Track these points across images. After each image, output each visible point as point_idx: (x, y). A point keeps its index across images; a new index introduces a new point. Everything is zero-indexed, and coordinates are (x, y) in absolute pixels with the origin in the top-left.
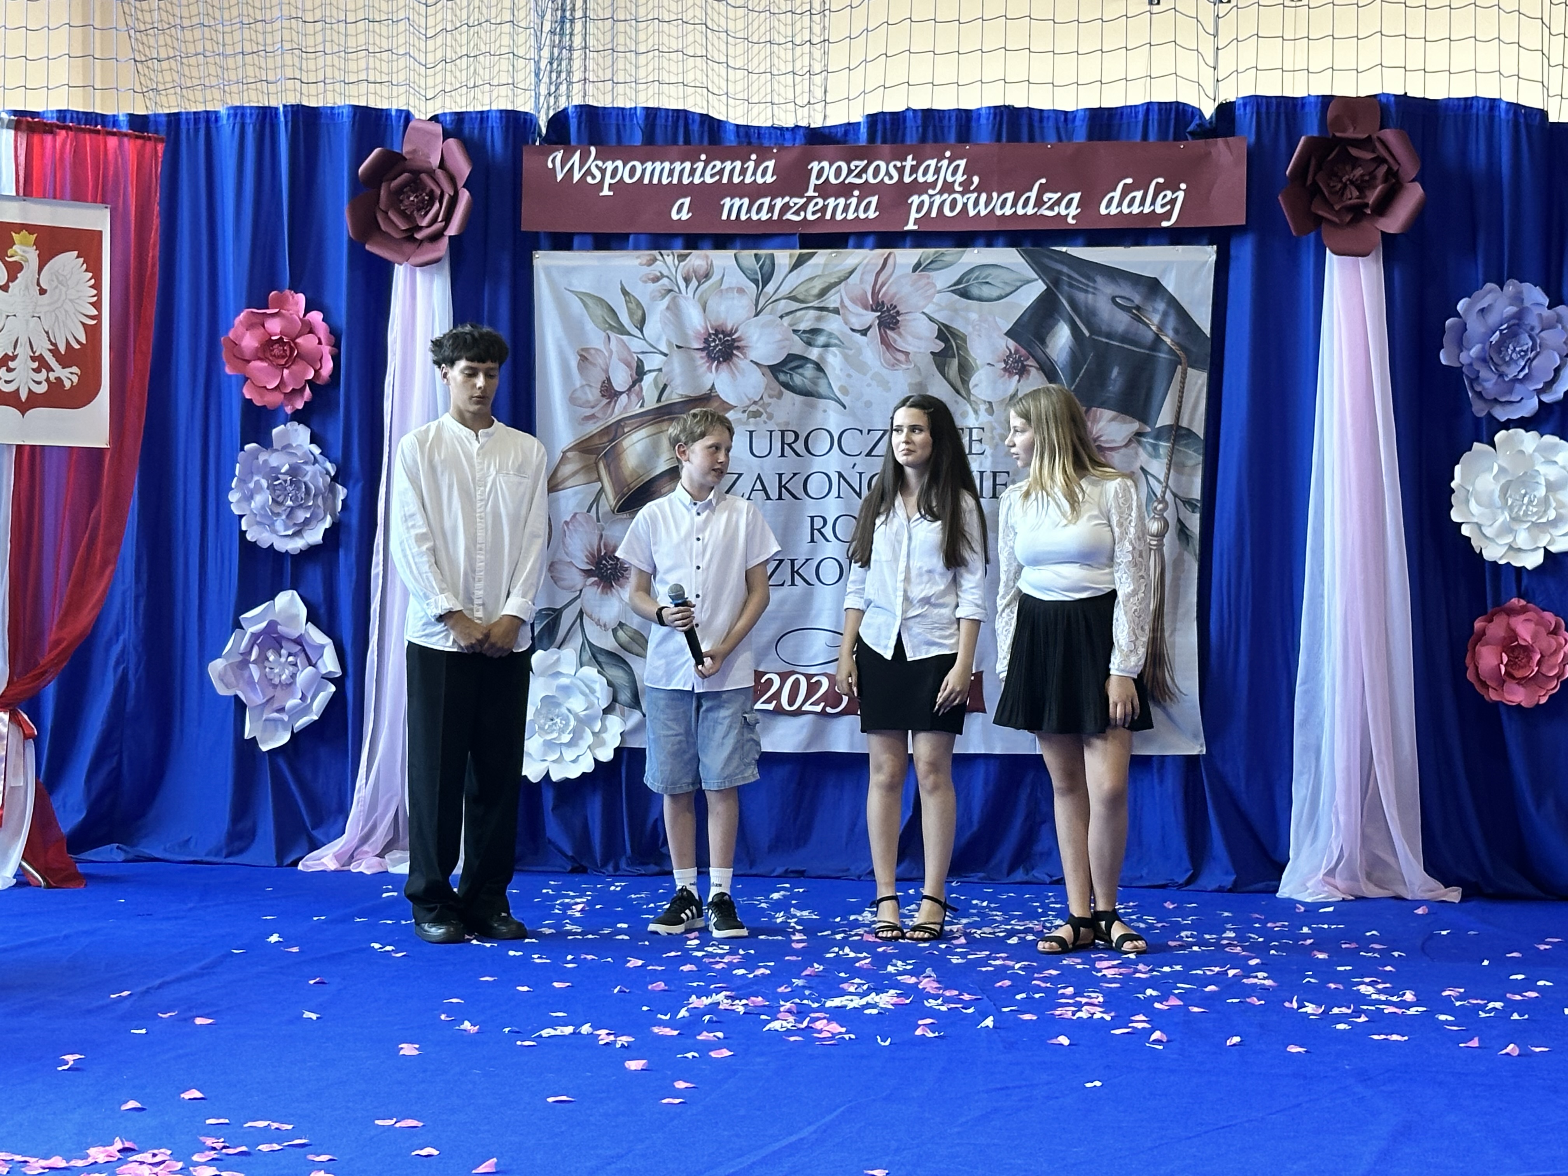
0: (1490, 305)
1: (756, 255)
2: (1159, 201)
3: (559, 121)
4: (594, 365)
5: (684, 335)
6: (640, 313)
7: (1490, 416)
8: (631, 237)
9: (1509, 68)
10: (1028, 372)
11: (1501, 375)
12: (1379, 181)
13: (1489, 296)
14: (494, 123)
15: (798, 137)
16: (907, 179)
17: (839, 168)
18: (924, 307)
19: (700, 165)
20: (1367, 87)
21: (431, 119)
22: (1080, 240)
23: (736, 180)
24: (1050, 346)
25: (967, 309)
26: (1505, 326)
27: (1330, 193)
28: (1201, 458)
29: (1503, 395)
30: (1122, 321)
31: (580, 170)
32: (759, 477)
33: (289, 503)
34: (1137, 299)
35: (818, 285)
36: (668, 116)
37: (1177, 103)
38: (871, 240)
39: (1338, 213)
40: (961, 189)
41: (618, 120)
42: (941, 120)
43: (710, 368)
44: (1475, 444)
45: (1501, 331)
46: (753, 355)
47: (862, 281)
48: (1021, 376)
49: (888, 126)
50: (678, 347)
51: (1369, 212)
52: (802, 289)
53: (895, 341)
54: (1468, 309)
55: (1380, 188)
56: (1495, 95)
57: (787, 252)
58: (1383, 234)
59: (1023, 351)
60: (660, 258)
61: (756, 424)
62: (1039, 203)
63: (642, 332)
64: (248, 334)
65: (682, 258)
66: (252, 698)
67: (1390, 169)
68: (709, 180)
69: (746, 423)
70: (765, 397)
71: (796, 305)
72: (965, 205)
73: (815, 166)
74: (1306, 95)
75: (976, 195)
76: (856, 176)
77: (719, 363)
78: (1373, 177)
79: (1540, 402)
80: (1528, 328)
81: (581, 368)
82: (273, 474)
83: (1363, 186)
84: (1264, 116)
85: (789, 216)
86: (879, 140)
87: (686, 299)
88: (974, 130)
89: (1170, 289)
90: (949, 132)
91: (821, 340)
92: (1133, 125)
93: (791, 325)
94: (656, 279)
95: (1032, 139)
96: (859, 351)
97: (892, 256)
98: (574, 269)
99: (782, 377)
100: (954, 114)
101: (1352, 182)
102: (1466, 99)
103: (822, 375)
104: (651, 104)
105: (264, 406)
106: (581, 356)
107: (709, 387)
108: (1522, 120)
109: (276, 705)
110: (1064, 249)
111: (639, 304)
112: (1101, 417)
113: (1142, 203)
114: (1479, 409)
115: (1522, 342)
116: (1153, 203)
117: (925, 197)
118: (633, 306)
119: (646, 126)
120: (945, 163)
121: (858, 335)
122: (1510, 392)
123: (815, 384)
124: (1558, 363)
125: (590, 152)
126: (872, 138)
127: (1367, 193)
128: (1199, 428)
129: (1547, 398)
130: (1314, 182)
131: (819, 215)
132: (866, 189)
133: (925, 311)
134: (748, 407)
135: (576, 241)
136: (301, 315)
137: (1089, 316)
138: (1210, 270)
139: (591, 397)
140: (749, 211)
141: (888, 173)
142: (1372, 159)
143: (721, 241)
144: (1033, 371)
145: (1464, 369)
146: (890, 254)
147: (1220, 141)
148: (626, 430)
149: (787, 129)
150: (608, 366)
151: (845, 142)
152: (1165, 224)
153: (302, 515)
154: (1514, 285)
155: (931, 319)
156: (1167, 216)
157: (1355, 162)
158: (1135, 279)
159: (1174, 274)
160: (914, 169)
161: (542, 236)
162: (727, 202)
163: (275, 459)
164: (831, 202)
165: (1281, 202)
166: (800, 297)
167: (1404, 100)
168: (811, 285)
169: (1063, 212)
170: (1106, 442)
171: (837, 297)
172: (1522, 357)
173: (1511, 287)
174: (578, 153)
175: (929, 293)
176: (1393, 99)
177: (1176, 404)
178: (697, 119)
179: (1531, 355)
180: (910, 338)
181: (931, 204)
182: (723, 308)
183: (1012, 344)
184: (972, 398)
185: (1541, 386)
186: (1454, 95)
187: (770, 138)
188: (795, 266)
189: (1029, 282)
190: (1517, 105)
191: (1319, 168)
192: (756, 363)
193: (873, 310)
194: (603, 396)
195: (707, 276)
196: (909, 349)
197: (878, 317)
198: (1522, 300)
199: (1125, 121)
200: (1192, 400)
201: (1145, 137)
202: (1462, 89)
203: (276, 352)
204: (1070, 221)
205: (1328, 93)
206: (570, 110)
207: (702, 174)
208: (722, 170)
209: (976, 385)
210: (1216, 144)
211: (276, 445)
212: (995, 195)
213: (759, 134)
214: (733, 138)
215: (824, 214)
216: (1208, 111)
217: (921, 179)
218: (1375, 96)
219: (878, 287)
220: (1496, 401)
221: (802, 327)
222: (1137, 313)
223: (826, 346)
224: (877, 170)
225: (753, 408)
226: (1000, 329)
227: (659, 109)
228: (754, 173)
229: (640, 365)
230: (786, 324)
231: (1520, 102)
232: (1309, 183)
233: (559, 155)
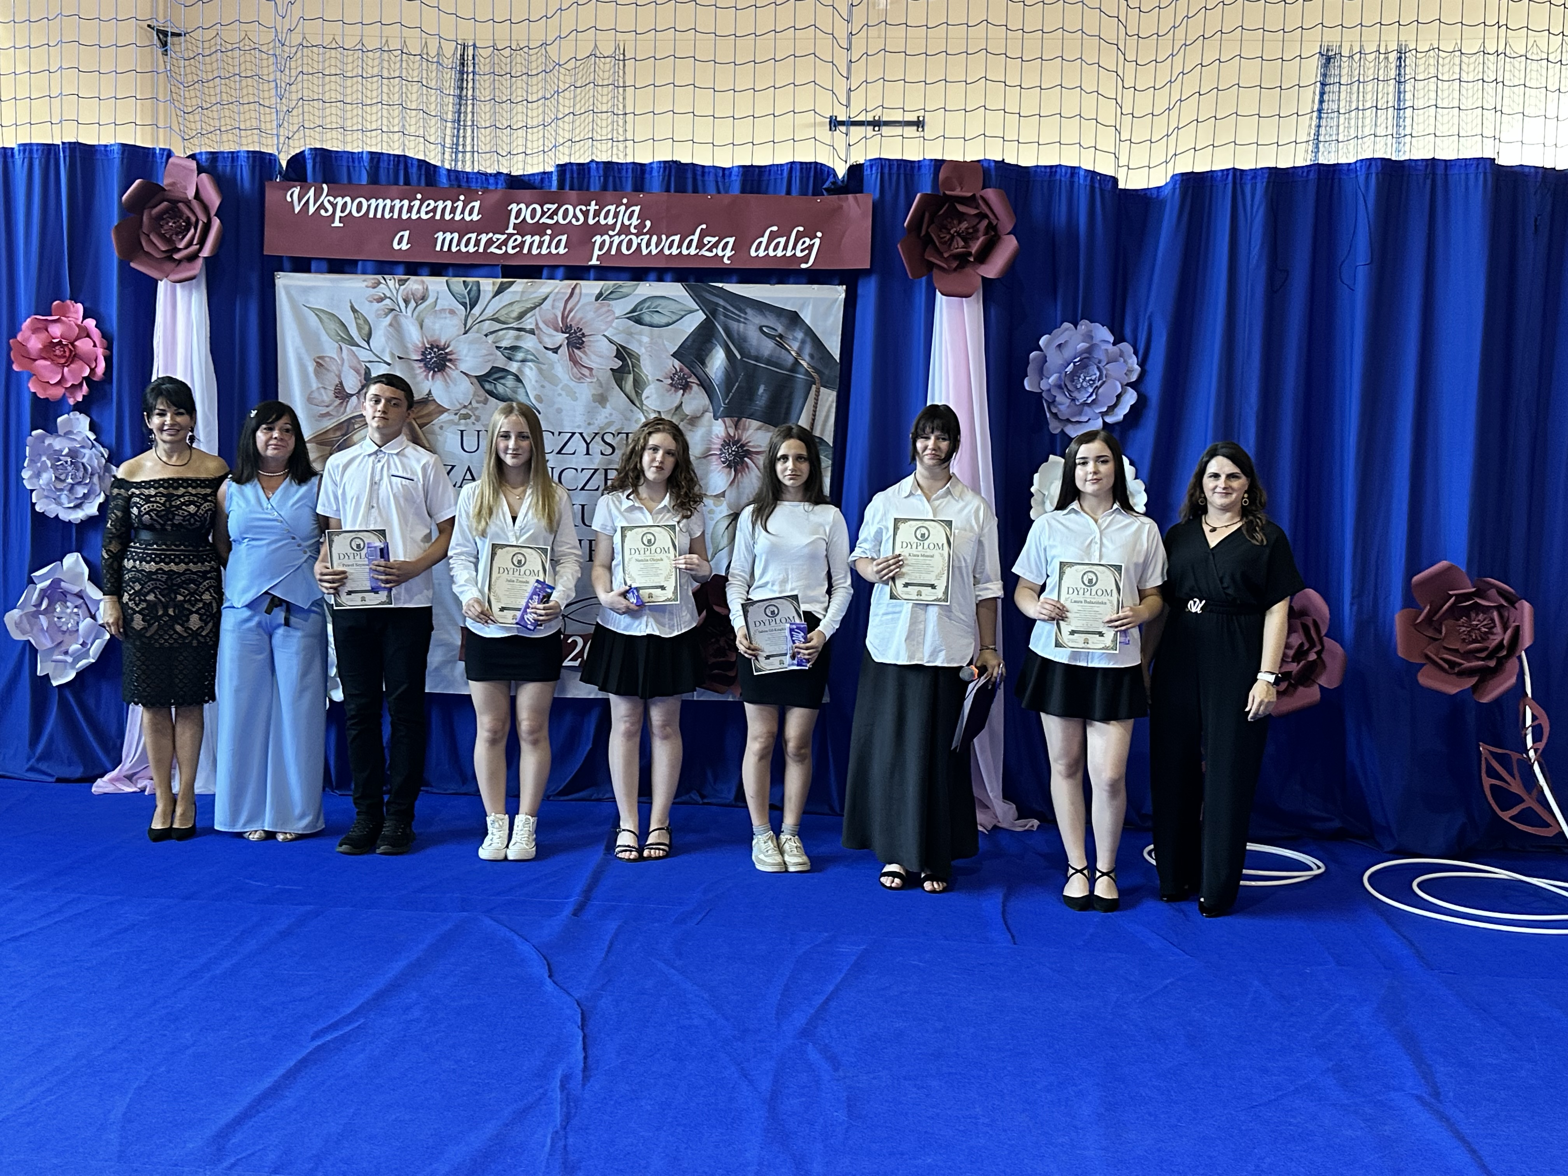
0: (1066, 342)
1: (464, 282)
2: (799, 247)
3: (297, 161)
4: (328, 370)
5: (405, 348)
6: (367, 328)
7: (1062, 431)
8: (360, 263)
9: (1088, 142)
10: (691, 388)
11: (1073, 400)
12: (981, 233)
13: (1067, 332)
14: (243, 162)
15: (500, 183)
16: (591, 222)
17: (534, 209)
18: (606, 330)
19: (417, 203)
20: (973, 154)
21: (188, 157)
22: (735, 278)
23: (447, 217)
24: (709, 365)
25: (641, 333)
26: (1078, 359)
27: (940, 242)
28: (830, 462)
29: (1075, 415)
30: (768, 347)
31: (315, 203)
32: (469, 469)
33: (69, 480)
34: (780, 329)
35: (517, 310)
36: (390, 161)
37: (816, 163)
38: (560, 272)
39: (946, 260)
40: (635, 231)
41: (348, 162)
42: (620, 171)
43: (427, 377)
44: (1051, 456)
45: (1075, 363)
46: (463, 367)
47: (553, 307)
48: (684, 391)
49: (575, 175)
50: (400, 358)
51: (972, 259)
52: (503, 312)
53: (581, 358)
54: (1048, 344)
55: (981, 240)
56: (1075, 164)
57: (491, 280)
58: (984, 278)
59: (686, 370)
60: (383, 281)
61: (466, 425)
62: (700, 245)
63: (369, 344)
64: (34, 336)
65: (402, 282)
66: (43, 643)
67: (990, 223)
68: (424, 217)
69: (458, 424)
70: (474, 403)
71: (499, 326)
72: (639, 245)
73: (514, 207)
74: (921, 158)
75: (648, 236)
76: (548, 218)
77: (434, 372)
78: (976, 231)
79: (1104, 422)
80: (1097, 361)
81: (317, 373)
82: (56, 456)
83: (968, 238)
84: (886, 176)
85: (492, 249)
86: (567, 187)
87: (406, 317)
88: (647, 181)
89: (807, 322)
90: (627, 181)
91: (520, 356)
92: (779, 181)
93: (494, 343)
94: (380, 300)
95: (695, 191)
96: (552, 366)
97: (578, 287)
98: (310, 289)
99: (487, 386)
100: (630, 167)
101: (959, 234)
102: (1051, 167)
103: (520, 385)
104: (374, 149)
105: (47, 399)
106: (317, 363)
107: (427, 392)
108: (1097, 185)
109: (63, 649)
110: (720, 285)
111: (366, 321)
112: (749, 426)
113: (785, 248)
114: (1054, 427)
115: (1091, 373)
116: (794, 248)
117: (606, 237)
118: (361, 322)
119: (371, 168)
120: (623, 208)
121: (550, 352)
122: (1080, 413)
123: (515, 392)
124: (1120, 390)
125: (323, 189)
126: (561, 186)
127: (971, 244)
128: (829, 438)
129: (1109, 420)
130: (927, 233)
131: (518, 249)
132: (557, 229)
133: (606, 334)
134: (459, 410)
135: (314, 265)
136: (79, 322)
137: (740, 342)
138: (840, 305)
139: (325, 398)
140: (458, 244)
141: (575, 216)
142: (975, 215)
143: (437, 270)
144: (695, 387)
145: (1044, 395)
146: (576, 284)
147: (850, 196)
148: (356, 426)
149: (491, 174)
150: (340, 372)
151: (541, 188)
152: (804, 266)
153: (81, 491)
154: (1086, 325)
155: (611, 341)
156: (806, 259)
157: (962, 217)
158: (779, 312)
159: (810, 307)
160: (597, 214)
161: (285, 260)
162: (440, 235)
163: (57, 443)
164: (528, 239)
165: (900, 250)
166: (502, 319)
167: (1001, 165)
168: (510, 309)
169: (720, 254)
170: (753, 447)
171: (532, 320)
172: (1091, 385)
173: (1084, 325)
174: (313, 189)
175: (610, 318)
176: (993, 164)
177: (811, 416)
178: (416, 163)
179: (1098, 384)
180: (593, 357)
181: (611, 243)
182: (437, 326)
183: (677, 364)
184: (644, 408)
185: (1105, 409)
186: (1042, 163)
187: (477, 182)
188: (497, 293)
189: (691, 312)
190: (1094, 173)
191: (931, 222)
192: (465, 373)
193: (563, 332)
194: (337, 397)
195: (424, 298)
196: (593, 365)
197: (567, 338)
198: (1092, 338)
199: (772, 177)
200: (824, 414)
201: (789, 192)
202: (1048, 159)
203: (58, 352)
204: (726, 261)
205: (940, 158)
206: (306, 153)
207: (419, 212)
208: (436, 208)
209: (647, 397)
210: (847, 198)
211: (61, 431)
212: (664, 237)
213: (467, 178)
214: (445, 181)
215: (522, 248)
216: (841, 171)
217: (603, 222)
218: (979, 161)
219: (566, 313)
220: (1068, 421)
221: (504, 344)
222: (780, 341)
223: (523, 361)
224: (566, 211)
225: (463, 411)
226: (667, 351)
227: (382, 154)
228: (463, 212)
229: (368, 372)
230: (490, 342)
231: (1096, 170)
232: (923, 233)
233: (297, 190)
